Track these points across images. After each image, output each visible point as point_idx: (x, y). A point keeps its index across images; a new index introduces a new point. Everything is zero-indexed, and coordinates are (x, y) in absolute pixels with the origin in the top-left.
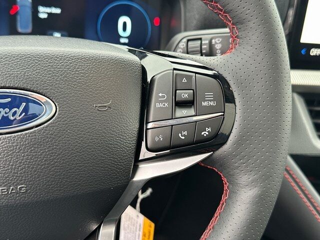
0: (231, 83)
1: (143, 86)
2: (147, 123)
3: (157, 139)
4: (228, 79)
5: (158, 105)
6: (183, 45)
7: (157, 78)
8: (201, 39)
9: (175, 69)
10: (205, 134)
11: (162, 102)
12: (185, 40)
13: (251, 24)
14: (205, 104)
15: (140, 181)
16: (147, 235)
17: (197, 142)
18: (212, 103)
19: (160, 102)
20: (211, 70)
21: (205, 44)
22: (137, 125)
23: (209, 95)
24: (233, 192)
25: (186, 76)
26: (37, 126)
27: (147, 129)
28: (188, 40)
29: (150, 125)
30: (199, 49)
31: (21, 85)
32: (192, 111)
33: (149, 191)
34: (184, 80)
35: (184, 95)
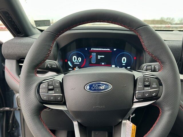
0: (161, 80)
1: (134, 81)
2: (136, 91)
3: (139, 96)
4: (160, 79)
5: (139, 86)
6: (145, 67)
7: (138, 78)
8: (151, 66)
9: (144, 76)
10: (154, 95)
11: (140, 85)
12: (146, 66)
13: (166, 63)
14: (153, 86)
15: (134, 108)
16: (134, 130)
17: (151, 97)
18: (155, 86)
19: (139, 85)
20: (155, 76)
21: (153, 67)
22: (133, 92)
23: (154, 84)
24: (163, 113)
25: (147, 78)
26: (107, 91)
27: (136, 93)
28: (147, 66)
29: (137, 92)
30: (151, 69)
31: (103, 81)
32: (149, 88)
33: (134, 115)
34: (147, 79)
35: (147, 84)
